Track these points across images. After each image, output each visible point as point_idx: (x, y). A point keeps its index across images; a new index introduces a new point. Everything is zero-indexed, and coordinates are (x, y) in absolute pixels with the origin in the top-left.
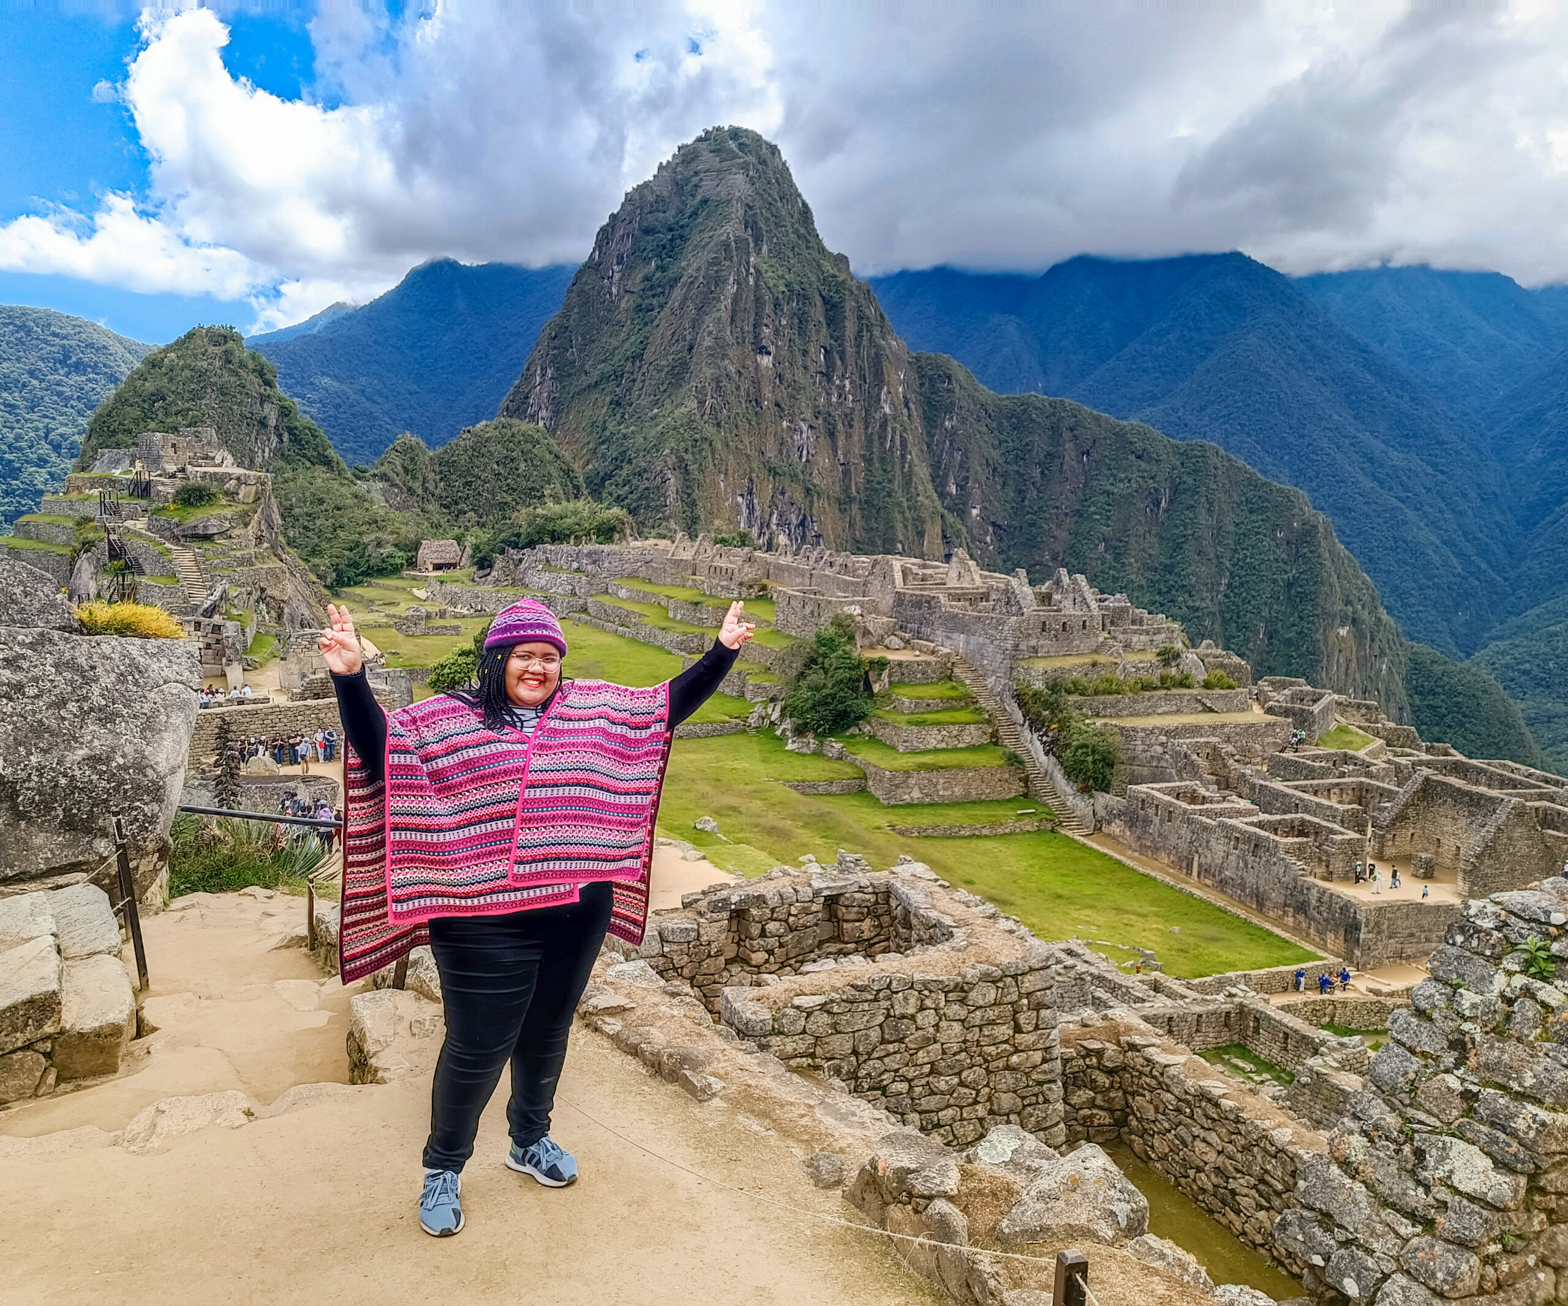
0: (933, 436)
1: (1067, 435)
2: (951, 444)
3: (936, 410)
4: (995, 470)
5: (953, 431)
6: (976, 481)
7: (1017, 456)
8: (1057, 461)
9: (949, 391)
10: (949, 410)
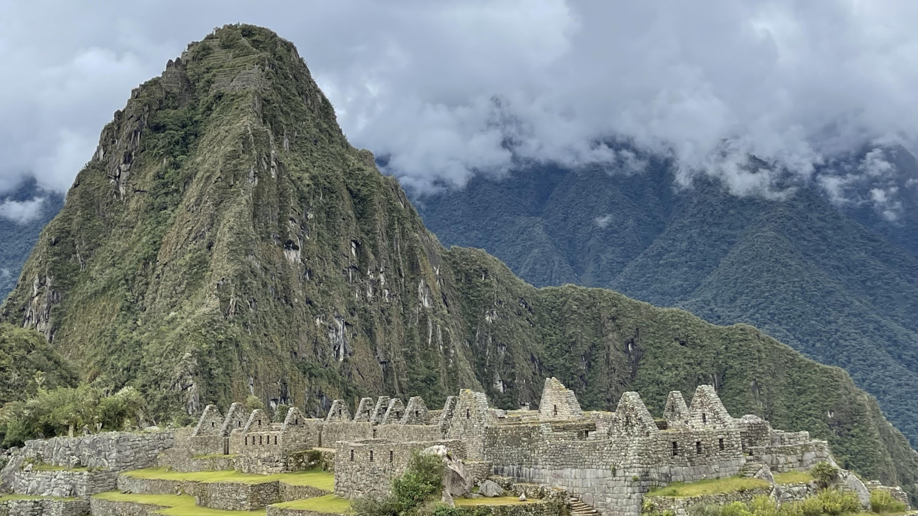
0: (474, 333)
1: (610, 325)
2: (493, 340)
3: (475, 306)
4: (541, 364)
5: (494, 327)
6: (522, 376)
7: (561, 348)
8: (603, 353)
9: (486, 285)
10: (488, 304)
